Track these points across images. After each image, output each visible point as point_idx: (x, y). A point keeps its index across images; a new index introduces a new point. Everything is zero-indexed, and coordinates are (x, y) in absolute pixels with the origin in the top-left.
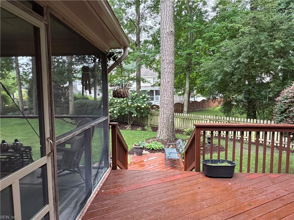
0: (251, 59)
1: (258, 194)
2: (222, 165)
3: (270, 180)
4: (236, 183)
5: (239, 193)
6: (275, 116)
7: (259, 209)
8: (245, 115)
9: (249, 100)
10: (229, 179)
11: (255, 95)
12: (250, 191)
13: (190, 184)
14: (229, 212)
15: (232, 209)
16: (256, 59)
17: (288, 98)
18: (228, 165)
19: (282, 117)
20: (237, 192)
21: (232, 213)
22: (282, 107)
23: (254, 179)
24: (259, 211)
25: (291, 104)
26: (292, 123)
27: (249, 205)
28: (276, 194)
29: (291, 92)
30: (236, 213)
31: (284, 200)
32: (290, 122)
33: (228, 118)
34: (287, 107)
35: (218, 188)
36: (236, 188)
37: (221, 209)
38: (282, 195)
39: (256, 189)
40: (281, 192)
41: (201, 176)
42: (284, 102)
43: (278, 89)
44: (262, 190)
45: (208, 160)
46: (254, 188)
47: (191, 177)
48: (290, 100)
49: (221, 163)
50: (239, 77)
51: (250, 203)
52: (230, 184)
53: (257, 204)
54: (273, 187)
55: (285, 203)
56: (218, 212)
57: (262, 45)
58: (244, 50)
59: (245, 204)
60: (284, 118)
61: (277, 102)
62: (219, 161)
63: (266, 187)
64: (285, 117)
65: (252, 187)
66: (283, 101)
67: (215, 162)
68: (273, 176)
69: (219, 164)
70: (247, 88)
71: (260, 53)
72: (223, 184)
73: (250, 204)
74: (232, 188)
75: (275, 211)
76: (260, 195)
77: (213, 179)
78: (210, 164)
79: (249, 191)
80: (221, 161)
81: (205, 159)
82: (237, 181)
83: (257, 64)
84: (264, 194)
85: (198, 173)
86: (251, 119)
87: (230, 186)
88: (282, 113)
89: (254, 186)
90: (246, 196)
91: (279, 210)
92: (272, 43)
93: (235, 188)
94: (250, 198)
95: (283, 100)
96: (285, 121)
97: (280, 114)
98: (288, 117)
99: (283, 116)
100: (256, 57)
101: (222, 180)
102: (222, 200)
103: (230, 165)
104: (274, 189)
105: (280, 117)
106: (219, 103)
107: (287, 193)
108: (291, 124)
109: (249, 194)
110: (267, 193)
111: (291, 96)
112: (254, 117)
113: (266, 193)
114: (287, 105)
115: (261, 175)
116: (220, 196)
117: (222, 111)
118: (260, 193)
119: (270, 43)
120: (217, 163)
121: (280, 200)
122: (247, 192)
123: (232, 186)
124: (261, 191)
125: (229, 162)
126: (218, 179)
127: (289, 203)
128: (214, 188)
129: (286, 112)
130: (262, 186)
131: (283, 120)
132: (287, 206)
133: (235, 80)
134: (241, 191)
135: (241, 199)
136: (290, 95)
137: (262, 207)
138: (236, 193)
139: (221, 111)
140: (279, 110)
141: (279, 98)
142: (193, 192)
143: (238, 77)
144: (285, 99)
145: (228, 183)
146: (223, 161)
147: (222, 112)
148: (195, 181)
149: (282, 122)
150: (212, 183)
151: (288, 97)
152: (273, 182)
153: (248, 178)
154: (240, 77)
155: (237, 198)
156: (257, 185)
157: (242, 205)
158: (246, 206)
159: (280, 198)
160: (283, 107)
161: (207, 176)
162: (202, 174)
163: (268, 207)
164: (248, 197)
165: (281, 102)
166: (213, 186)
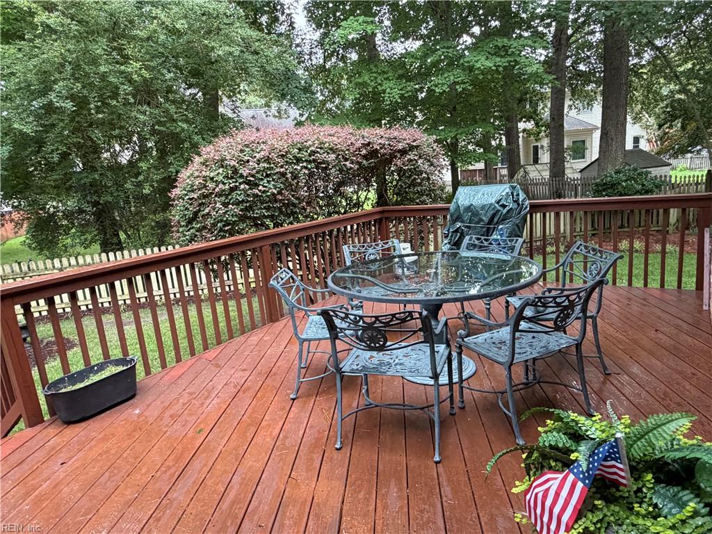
0: (82, 102)
1: (204, 401)
2: (104, 377)
3: (210, 365)
4: (151, 403)
5: (167, 420)
6: (178, 231)
7: (219, 430)
8: (96, 247)
9: (100, 207)
10: (131, 402)
11: (112, 193)
12: (186, 403)
13: (30, 469)
14: (165, 472)
15: (170, 463)
16: (96, 104)
17: (196, 190)
18: (117, 371)
19: (191, 231)
20: (161, 420)
21: (172, 470)
22: (187, 209)
23: (183, 376)
24: (221, 431)
25: (204, 201)
26: (214, 238)
27: (199, 433)
28: (232, 385)
29: (198, 177)
30: (181, 464)
31: (248, 388)
32: (209, 238)
33: (57, 262)
34: (198, 208)
35: (113, 435)
36: (156, 414)
37: (147, 476)
38: (243, 381)
39: (194, 393)
40: (239, 377)
41: (52, 431)
42: (189, 199)
43: (157, 174)
44: (207, 390)
45: (61, 381)
46: (191, 394)
47: (22, 449)
48: (200, 192)
49: (97, 372)
50: (60, 147)
51: (197, 427)
52: (137, 411)
53: (210, 422)
54: (221, 375)
55: (252, 393)
56: (142, 490)
57: (102, 69)
58: (57, 76)
59: (190, 434)
60: (197, 231)
61: (174, 200)
62: (90, 370)
63: (211, 381)
64: (199, 230)
65: (186, 395)
66: (187, 197)
67: (82, 375)
68: (211, 354)
69: (95, 378)
70: (87, 177)
71: (100, 89)
72: (122, 421)
73: (199, 429)
74: (146, 417)
75: (245, 416)
76: (208, 401)
77: (90, 421)
78: (70, 389)
79: (184, 404)
80: (96, 368)
81: (50, 382)
82: (150, 398)
83: (100, 116)
84: (214, 395)
85: (38, 428)
86: (117, 253)
87: (139, 416)
88: (190, 222)
89: (187, 391)
90: (183, 417)
91: (249, 410)
92: (123, 68)
93: (153, 413)
94: (194, 418)
95: (187, 195)
96: (200, 239)
97: (187, 226)
98: (204, 228)
99: (193, 227)
100: (94, 98)
101: (115, 413)
102: (137, 458)
103: (121, 368)
104: (225, 377)
105: (188, 230)
106: (18, 225)
107: (247, 373)
108: (212, 240)
109: (186, 412)
110: (218, 391)
111: (199, 183)
112: (120, 247)
113: (216, 393)
114: (196, 204)
115: (190, 363)
116: (128, 451)
117: (33, 246)
118: (206, 398)
119: (118, 66)
120: (88, 378)
121: (244, 392)
122: (182, 409)
123: (146, 414)
124: (206, 394)
125: (118, 362)
126: (103, 415)
127: (258, 389)
128: (104, 439)
129: (199, 218)
130: (203, 382)
131: (196, 236)
132: (258, 395)
133: (53, 158)
134: (167, 414)
135: (176, 431)
136: (197, 183)
137: (222, 422)
138: (162, 422)
139: (30, 247)
140: (182, 217)
141: (176, 192)
142: (51, 484)
143: (58, 149)
144: (190, 191)
145: (132, 412)
146: (101, 367)
147: (34, 249)
148: (40, 455)
149: (195, 241)
150: (94, 431)
151: (195, 187)
152: (217, 366)
153: (169, 380)
154: (64, 149)
155: (168, 433)
156: (193, 384)
157: (185, 440)
158: (193, 438)
159: (241, 389)
160: (191, 209)
161: (69, 423)
162: (53, 426)
163: (231, 415)
164: (188, 419)
165: (184, 200)
166: (100, 436)
